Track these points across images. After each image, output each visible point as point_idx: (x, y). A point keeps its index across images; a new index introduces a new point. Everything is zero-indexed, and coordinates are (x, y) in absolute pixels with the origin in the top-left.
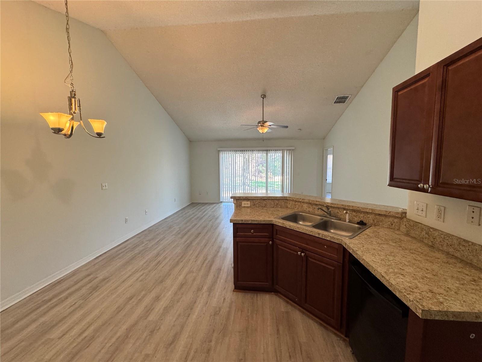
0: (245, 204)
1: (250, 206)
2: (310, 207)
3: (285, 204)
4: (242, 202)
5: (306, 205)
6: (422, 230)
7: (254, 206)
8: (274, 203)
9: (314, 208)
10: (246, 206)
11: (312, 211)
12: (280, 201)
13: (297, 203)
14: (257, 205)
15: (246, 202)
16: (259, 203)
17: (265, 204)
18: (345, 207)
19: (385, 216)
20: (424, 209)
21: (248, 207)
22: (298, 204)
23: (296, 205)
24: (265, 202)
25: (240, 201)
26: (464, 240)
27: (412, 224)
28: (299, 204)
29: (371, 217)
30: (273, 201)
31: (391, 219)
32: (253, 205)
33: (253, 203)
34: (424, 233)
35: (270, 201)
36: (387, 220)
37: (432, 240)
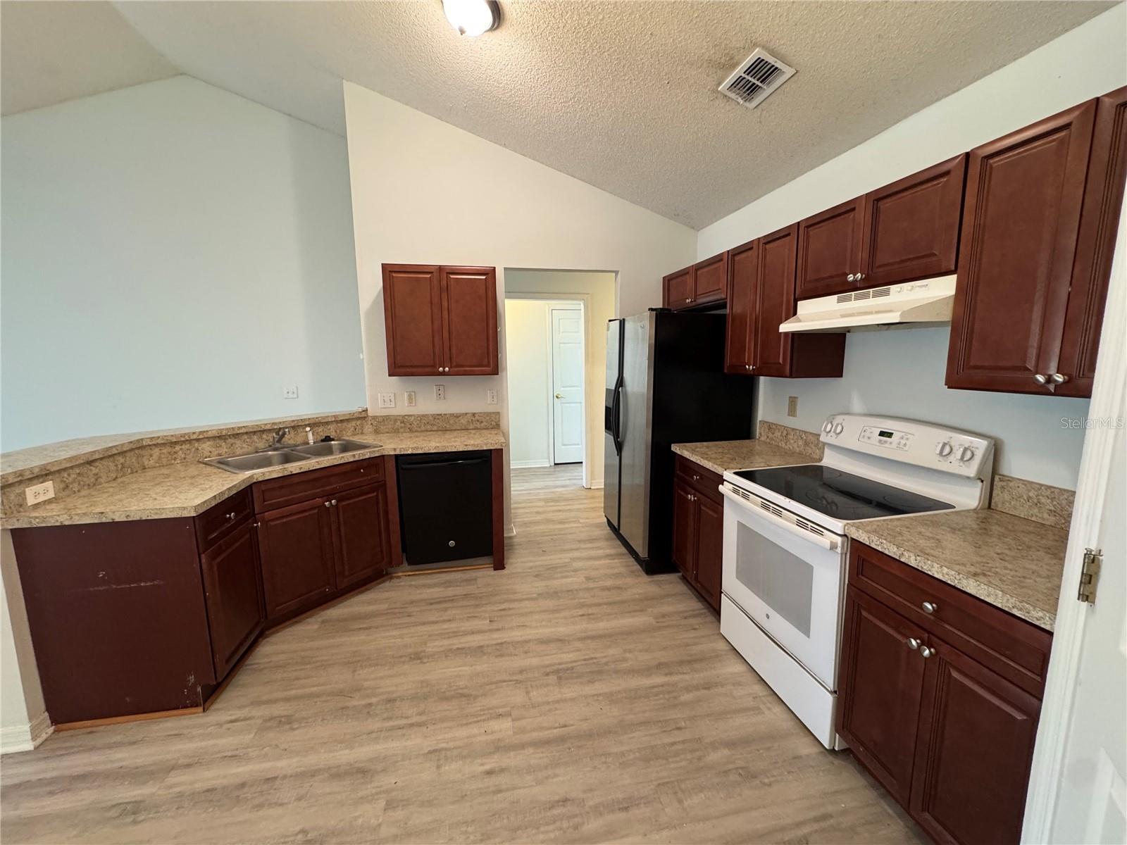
0: (36, 495)
1: (53, 496)
2: (221, 446)
3: (140, 459)
4: (27, 489)
5: (208, 443)
6: (396, 421)
7: (67, 492)
8: (116, 465)
9: (232, 445)
10: (41, 499)
11: (226, 452)
12: (128, 454)
13: (178, 448)
14: (76, 487)
15: (38, 488)
16: (79, 478)
17: (94, 474)
18: (298, 423)
19: (348, 420)
20: (393, 400)
21: (49, 501)
22: (181, 449)
23: (175, 453)
24: (94, 469)
25: (18, 490)
26: (438, 415)
27: (381, 419)
28: (187, 446)
29: (332, 427)
30: (111, 459)
31: (353, 423)
32: (64, 489)
33: (62, 481)
34: (398, 423)
35: (105, 462)
36: (350, 425)
37: (409, 426)
